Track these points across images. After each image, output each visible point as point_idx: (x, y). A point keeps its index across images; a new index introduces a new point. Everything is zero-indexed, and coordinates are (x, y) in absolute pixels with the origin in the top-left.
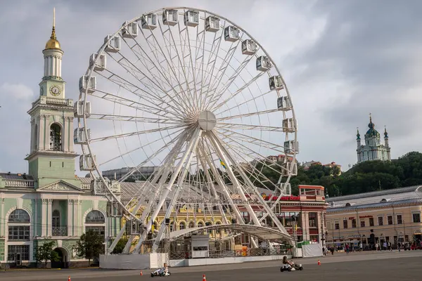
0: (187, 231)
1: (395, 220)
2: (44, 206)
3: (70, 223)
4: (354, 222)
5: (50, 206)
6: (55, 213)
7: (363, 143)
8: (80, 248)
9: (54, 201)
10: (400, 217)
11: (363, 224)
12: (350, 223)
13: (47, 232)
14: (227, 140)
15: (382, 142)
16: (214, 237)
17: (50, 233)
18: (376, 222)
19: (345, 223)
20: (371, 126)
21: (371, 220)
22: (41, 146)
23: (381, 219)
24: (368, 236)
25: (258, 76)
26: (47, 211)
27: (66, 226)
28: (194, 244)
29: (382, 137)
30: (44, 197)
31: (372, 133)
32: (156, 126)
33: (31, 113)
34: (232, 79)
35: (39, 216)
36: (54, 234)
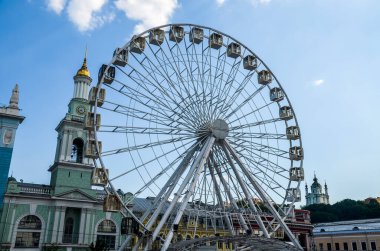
2: (57, 214)
3: (81, 230)
4: (328, 246)
5: (63, 214)
6: (68, 221)
7: (310, 191)
9: (68, 210)
11: (338, 248)
13: (57, 238)
14: (239, 149)
15: (323, 192)
17: (60, 240)
19: (322, 246)
20: (315, 180)
21: (345, 244)
22: (62, 158)
23: (355, 244)
25: (260, 89)
26: (60, 219)
27: (77, 233)
29: (323, 187)
30: (59, 204)
31: (316, 184)
32: (169, 137)
33: (58, 129)
34: (239, 91)
35: (52, 224)
36: (64, 241)
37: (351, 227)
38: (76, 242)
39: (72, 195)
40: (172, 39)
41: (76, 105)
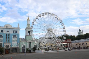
0: (48, 47)
1: (83, 44)
2: (27, 43)
4: (76, 44)
6: (29, 44)
8: (33, 50)
9: (29, 43)
10: (84, 44)
11: (78, 45)
12: (76, 45)
13: (28, 47)
15: (82, 32)
16: (53, 47)
18: (80, 44)
19: (75, 45)
20: (80, 29)
21: (79, 44)
22: (27, 34)
23: (81, 44)
24: (79, 47)
26: (28, 44)
27: (31, 46)
28: (49, 49)
29: (82, 31)
30: (27, 42)
31: (80, 30)
35: (27, 45)
36: (29, 48)
37: (80, 41)
38: (31, 47)
39: (29, 40)
40: (42, 15)
41: (28, 25)
